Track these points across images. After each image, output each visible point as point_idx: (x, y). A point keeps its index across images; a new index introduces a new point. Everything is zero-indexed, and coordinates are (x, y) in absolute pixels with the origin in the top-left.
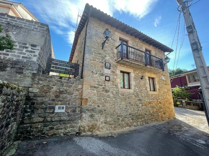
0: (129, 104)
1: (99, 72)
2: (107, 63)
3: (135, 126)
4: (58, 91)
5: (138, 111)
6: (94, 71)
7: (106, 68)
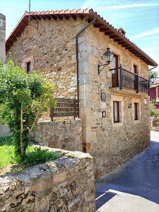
0: (119, 141)
1: (97, 108)
2: (103, 94)
3: (124, 163)
4: (63, 139)
5: (126, 146)
6: (93, 107)
7: (102, 100)
